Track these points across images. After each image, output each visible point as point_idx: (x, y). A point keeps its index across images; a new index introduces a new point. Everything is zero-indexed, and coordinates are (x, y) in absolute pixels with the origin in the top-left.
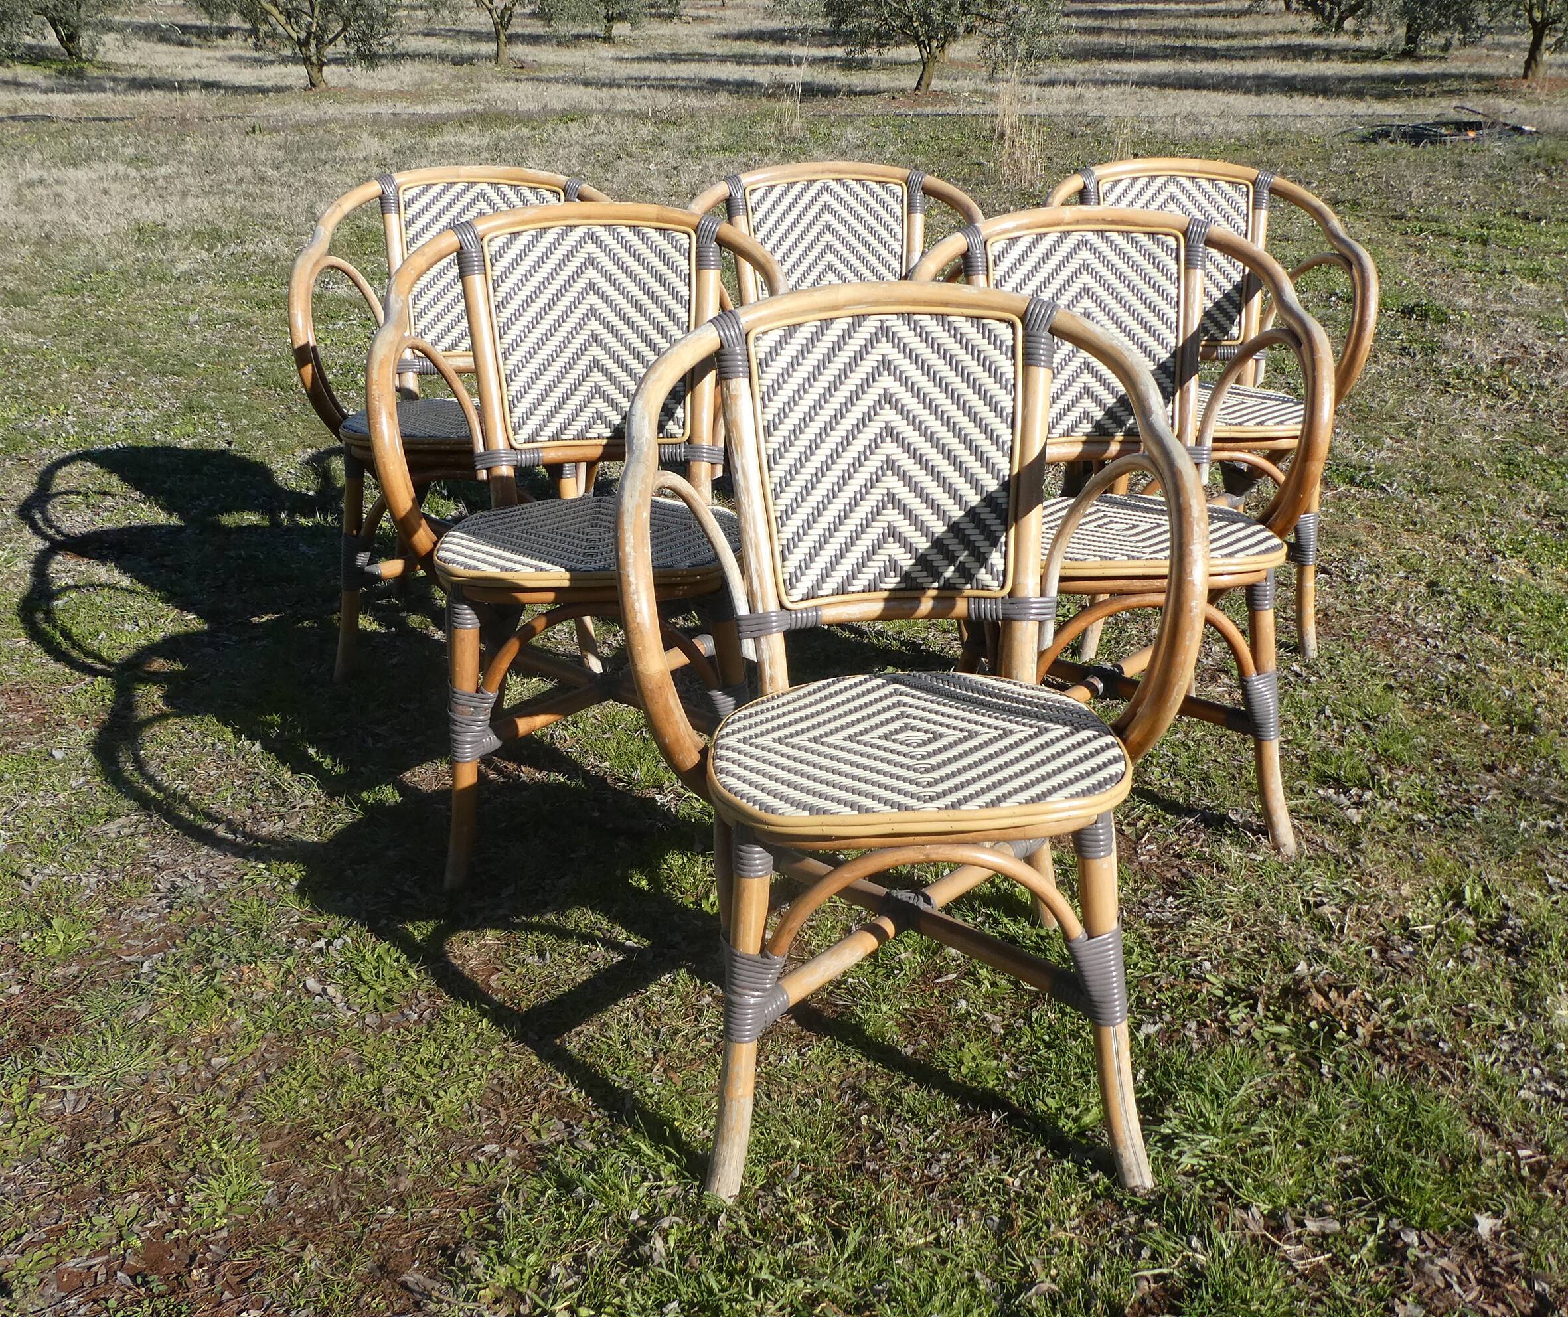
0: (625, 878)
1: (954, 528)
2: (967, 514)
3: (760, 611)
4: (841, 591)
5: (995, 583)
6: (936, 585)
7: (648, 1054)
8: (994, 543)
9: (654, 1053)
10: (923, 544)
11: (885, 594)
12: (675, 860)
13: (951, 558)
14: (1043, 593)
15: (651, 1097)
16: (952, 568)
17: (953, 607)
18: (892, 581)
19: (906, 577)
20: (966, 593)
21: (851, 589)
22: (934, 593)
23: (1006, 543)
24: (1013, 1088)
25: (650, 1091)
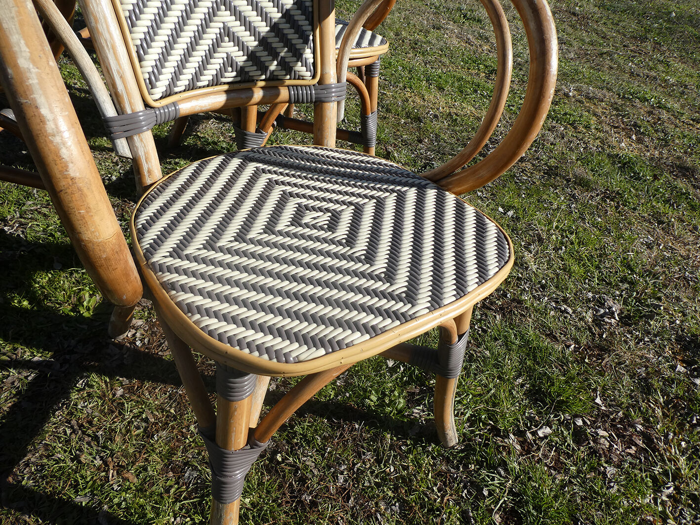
0: (8, 302)
1: (275, 28)
2: (283, 16)
3: (129, 111)
4: (191, 87)
5: (309, 74)
6: (263, 77)
7: (98, 462)
8: (306, 42)
9: (102, 458)
10: (252, 43)
11: (226, 87)
12: (43, 279)
13: (274, 55)
14: (339, 80)
15: (119, 505)
16: (275, 63)
17: (278, 94)
18: (230, 75)
19: (241, 72)
20: (288, 82)
21: (199, 84)
22: (262, 84)
23: (314, 41)
24: (348, 395)
25: (116, 500)
